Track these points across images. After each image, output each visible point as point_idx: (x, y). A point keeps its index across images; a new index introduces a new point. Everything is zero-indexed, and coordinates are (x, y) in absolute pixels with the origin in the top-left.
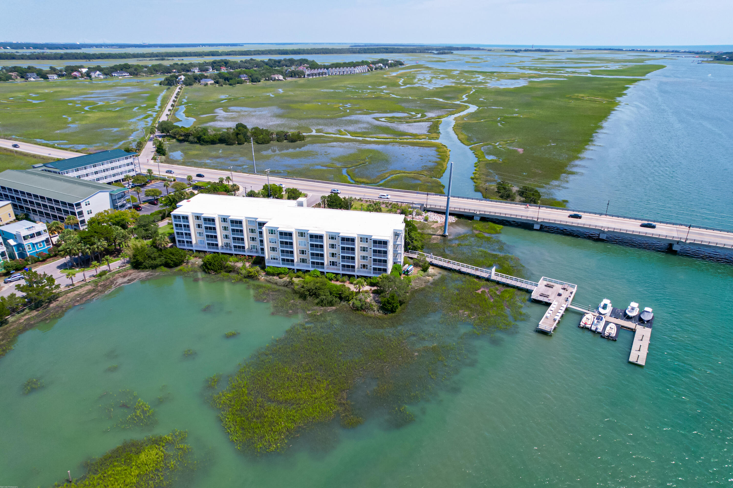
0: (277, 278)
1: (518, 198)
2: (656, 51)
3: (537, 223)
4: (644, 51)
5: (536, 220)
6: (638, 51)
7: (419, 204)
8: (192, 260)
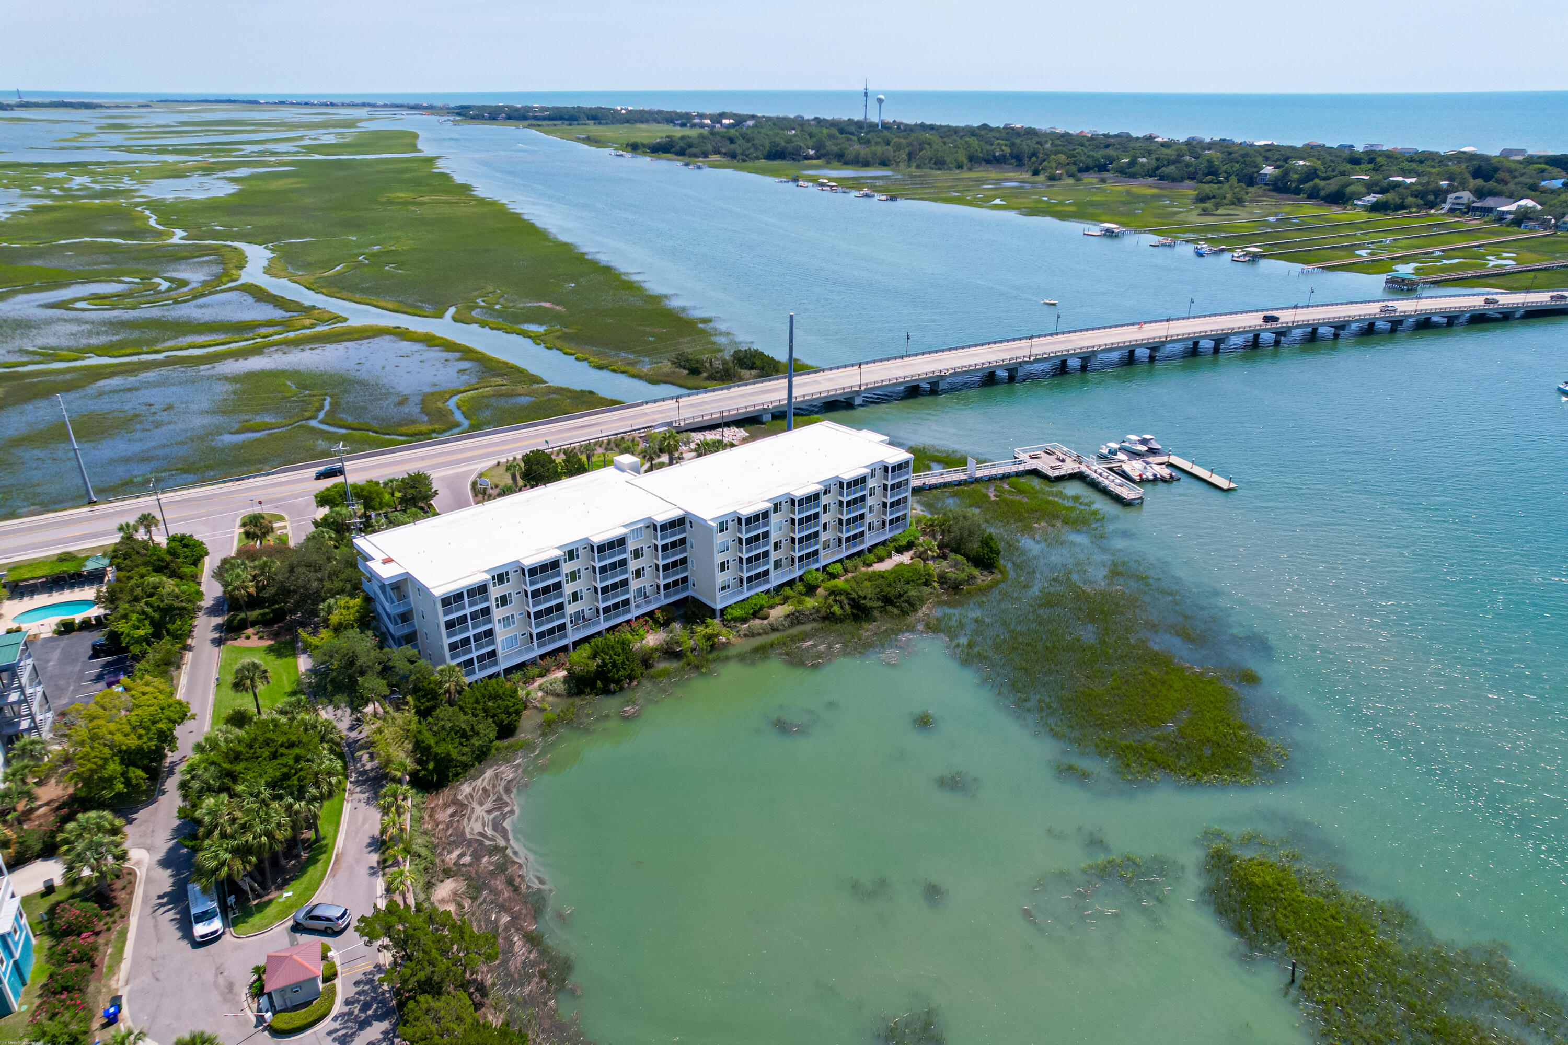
0: (757, 622)
1: (745, 373)
2: (332, 104)
3: (858, 393)
4: (306, 104)
5: (857, 389)
6: (293, 104)
7: (662, 425)
8: (534, 691)
